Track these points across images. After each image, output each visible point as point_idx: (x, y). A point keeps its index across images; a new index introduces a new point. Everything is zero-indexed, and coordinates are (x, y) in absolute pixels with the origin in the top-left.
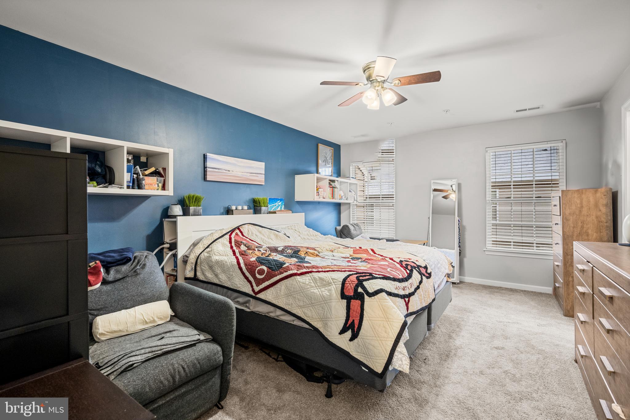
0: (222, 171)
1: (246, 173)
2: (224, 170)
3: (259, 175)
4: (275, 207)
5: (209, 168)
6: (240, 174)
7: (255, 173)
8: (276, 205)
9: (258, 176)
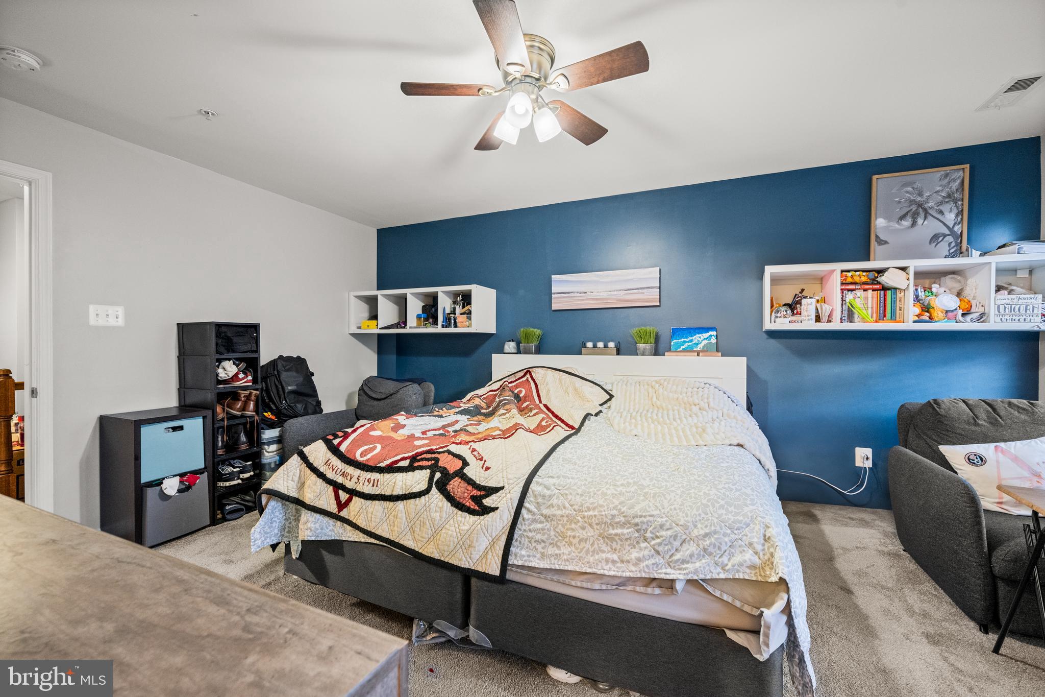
0: (575, 295)
1: (617, 291)
2: (577, 292)
3: (644, 291)
4: (690, 344)
5: (554, 293)
6: (605, 295)
7: (638, 289)
8: (691, 341)
9: (643, 293)
